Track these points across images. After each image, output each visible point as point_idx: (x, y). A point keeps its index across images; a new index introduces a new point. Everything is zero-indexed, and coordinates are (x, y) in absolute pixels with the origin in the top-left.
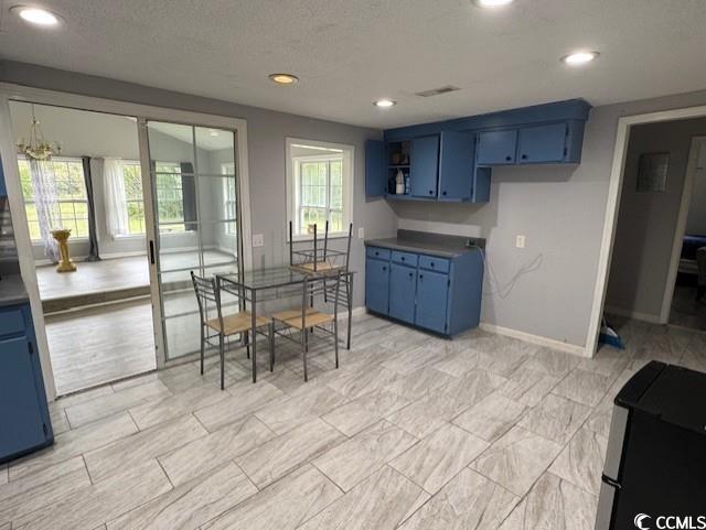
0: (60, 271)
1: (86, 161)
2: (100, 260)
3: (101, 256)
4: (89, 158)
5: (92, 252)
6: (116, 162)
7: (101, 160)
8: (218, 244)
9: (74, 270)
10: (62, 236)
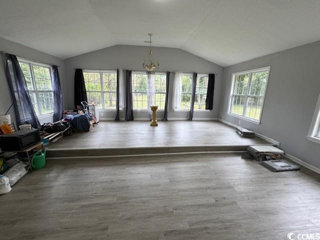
0: (151, 125)
1: (168, 74)
2: (167, 121)
3: (168, 119)
4: (169, 73)
5: (165, 117)
6: (180, 74)
7: (174, 73)
8: (221, 118)
9: (157, 125)
10: (154, 109)
